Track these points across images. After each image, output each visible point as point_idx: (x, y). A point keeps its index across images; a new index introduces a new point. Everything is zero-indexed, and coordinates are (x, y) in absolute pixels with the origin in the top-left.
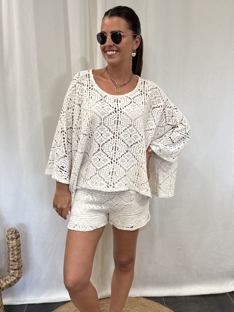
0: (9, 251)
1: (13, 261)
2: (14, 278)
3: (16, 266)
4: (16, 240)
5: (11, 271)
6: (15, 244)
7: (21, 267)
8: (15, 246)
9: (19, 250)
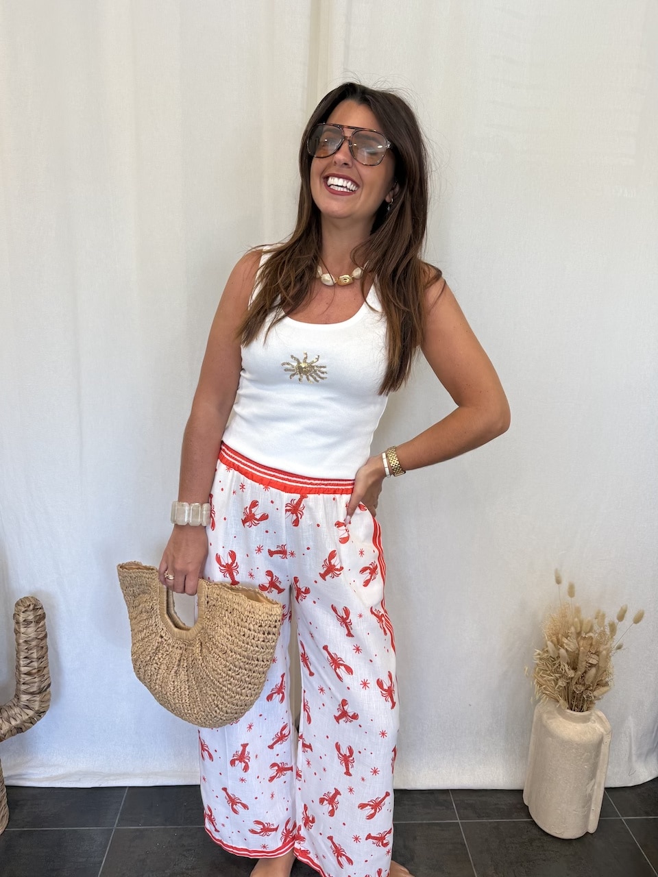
0: (18, 652)
1: (28, 674)
2: (31, 713)
3: (36, 684)
4: (36, 626)
5: (24, 696)
6: (33, 635)
7: (47, 688)
8: (33, 640)
9: (42, 647)
